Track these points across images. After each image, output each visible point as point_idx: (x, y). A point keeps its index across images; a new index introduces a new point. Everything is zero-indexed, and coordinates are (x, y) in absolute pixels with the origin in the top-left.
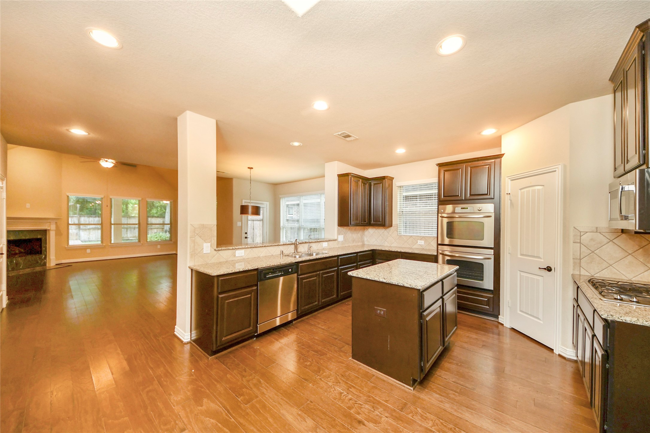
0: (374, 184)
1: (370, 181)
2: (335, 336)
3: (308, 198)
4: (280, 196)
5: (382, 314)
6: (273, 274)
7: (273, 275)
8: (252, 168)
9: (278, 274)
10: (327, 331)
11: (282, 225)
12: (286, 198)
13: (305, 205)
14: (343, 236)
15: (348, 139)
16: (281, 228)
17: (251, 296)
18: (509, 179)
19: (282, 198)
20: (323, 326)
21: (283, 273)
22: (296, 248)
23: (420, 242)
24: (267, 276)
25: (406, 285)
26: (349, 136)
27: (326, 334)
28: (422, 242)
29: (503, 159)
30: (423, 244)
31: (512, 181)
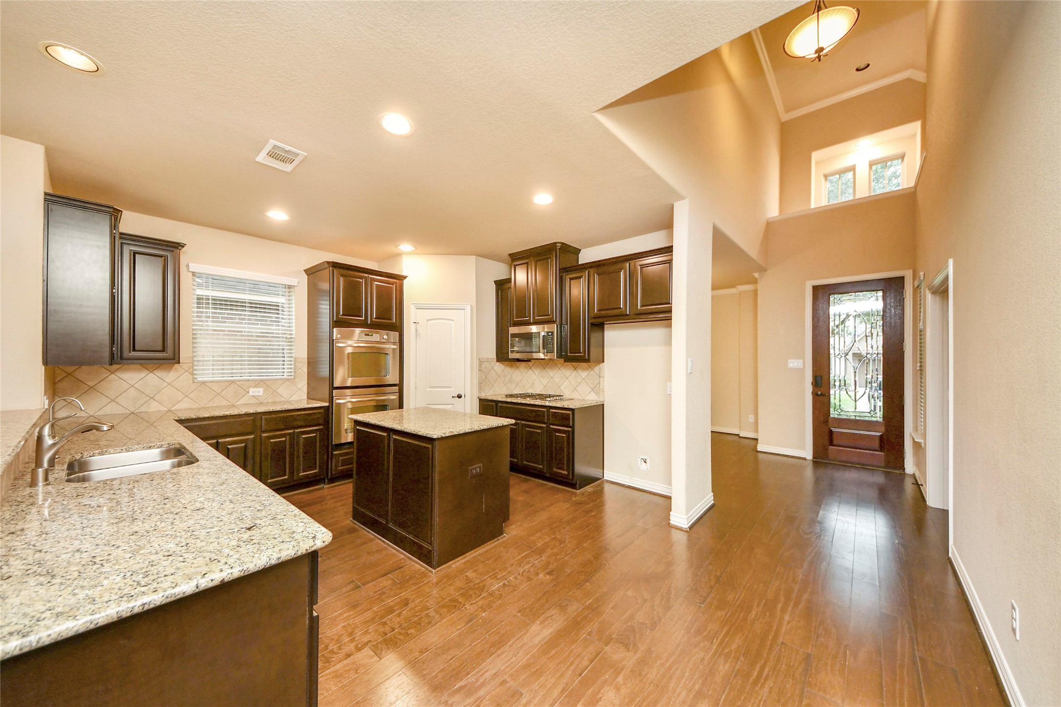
0: (135, 253)
18: (415, 306)
23: (254, 392)
28: (259, 391)
29: (405, 281)
30: (261, 393)
31: (417, 309)
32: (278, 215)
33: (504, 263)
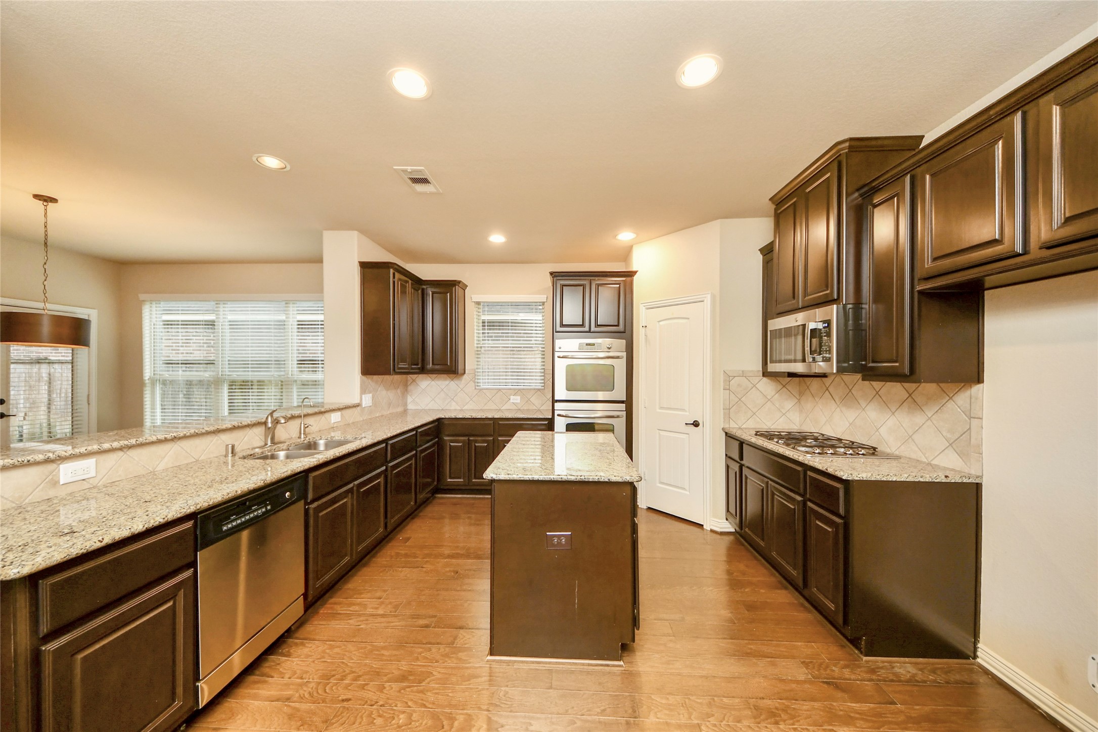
0: (433, 293)
1: (425, 287)
2: (422, 622)
3: (248, 307)
4: (142, 297)
5: (564, 543)
6: (240, 517)
7: (243, 519)
8: (54, 200)
9: (255, 513)
10: (395, 616)
11: (147, 373)
12: (162, 303)
13: (233, 325)
14: (371, 395)
15: (420, 188)
16: (147, 381)
17: (174, 604)
18: (645, 306)
19: (148, 303)
20: (377, 608)
21: (269, 507)
22: (270, 432)
23: (514, 399)
24: (225, 528)
25: (614, 479)
26: (425, 181)
27: (397, 624)
28: (516, 399)
29: (635, 278)
30: (519, 401)
31: (648, 309)
32: (497, 239)
33: (766, 217)
